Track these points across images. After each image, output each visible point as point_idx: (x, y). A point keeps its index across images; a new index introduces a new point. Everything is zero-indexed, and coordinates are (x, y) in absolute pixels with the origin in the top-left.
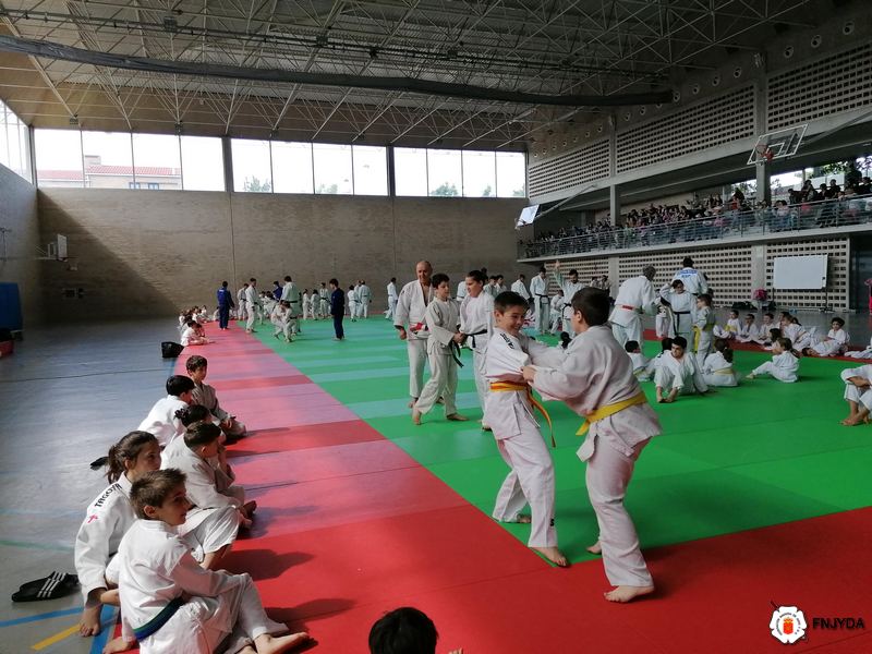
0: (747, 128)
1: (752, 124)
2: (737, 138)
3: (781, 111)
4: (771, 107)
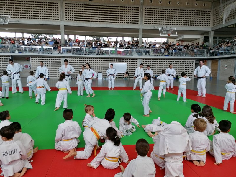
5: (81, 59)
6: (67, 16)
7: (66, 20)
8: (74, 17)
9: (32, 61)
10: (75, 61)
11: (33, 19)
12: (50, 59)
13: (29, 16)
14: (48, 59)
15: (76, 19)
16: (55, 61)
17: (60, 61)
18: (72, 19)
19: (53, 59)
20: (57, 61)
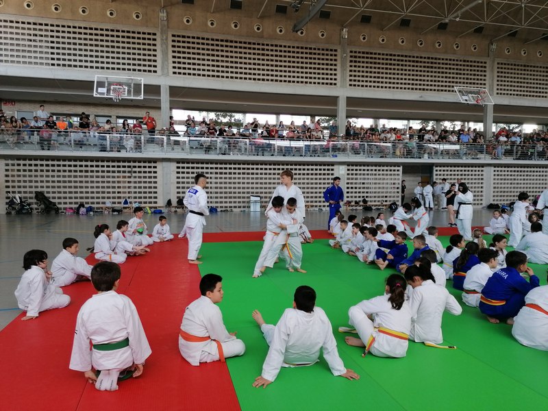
0: (331, 79)
1: (335, 77)
2: (323, 83)
3: (359, 76)
4: (351, 71)
5: (516, 169)
6: (500, 87)
7: (498, 94)
8: (509, 88)
9: (437, 175)
10: (506, 173)
11: (444, 92)
12: (467, 169)
13: (438, 86)
14: (463, 169)
15: (512, 92)
16: (474, 173)
17: (483, 173)
18: (506, 92)
19: (470, 169)
20: (477, 173)
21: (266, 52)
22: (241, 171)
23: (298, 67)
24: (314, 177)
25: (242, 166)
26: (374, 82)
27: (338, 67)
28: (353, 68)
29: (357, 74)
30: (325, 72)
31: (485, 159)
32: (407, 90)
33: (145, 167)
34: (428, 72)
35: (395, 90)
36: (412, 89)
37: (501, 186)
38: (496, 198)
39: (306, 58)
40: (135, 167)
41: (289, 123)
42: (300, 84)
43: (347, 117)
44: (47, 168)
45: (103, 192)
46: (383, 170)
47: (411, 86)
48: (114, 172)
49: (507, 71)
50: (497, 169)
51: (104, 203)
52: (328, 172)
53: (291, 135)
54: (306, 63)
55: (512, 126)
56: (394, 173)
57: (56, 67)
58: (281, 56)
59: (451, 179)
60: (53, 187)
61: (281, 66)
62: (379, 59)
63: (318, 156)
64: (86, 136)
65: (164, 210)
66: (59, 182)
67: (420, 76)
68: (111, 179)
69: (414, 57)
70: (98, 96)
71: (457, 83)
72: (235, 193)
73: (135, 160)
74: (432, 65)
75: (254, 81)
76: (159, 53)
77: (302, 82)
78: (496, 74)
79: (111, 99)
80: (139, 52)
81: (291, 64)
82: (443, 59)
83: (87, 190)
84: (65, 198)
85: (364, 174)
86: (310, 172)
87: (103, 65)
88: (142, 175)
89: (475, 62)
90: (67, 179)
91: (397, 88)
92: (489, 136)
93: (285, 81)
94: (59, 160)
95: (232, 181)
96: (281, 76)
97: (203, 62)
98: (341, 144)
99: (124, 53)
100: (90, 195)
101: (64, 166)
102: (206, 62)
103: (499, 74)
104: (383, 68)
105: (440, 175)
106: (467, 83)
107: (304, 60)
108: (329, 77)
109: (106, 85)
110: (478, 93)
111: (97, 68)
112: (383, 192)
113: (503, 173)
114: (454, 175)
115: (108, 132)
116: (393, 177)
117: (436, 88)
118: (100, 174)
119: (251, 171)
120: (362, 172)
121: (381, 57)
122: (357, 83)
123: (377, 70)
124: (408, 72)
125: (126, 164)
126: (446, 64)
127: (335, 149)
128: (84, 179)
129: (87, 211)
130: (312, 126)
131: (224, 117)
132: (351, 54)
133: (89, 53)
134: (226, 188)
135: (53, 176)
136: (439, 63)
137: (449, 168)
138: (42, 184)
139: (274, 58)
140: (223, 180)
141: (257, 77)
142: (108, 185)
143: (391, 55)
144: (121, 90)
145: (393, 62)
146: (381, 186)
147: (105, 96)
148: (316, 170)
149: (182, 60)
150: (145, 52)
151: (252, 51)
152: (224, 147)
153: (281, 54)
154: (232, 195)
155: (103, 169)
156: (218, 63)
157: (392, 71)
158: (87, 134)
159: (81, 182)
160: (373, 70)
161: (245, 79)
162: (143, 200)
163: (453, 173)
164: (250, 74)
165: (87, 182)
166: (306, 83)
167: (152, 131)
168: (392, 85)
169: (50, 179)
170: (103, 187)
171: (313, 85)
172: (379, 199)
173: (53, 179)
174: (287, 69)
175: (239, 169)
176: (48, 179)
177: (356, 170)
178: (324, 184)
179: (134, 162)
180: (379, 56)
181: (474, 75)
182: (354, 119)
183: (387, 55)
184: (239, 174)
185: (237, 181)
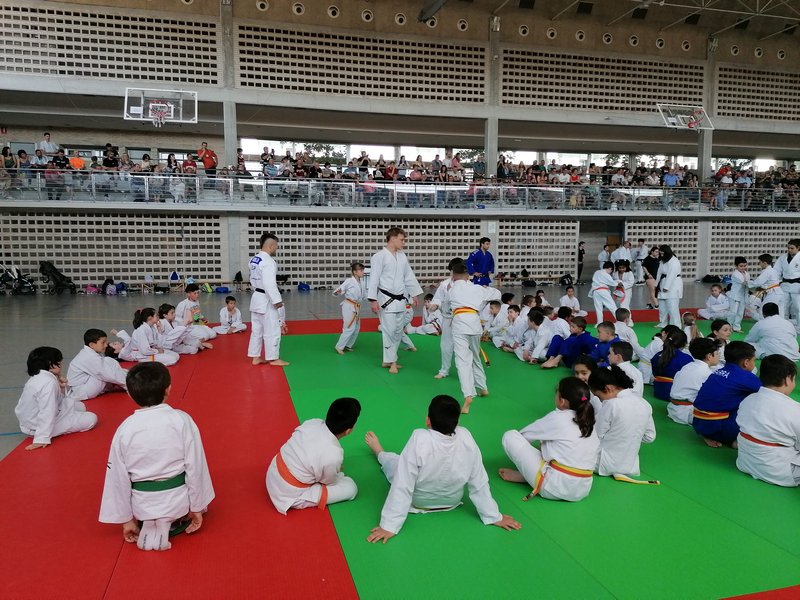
0: (476, 93)
1: (482, 90)
2: (464, 99)
3: (517, 88)
4: (505, 80)
5: (745, 225)
6: (722, 104)
7: (719, 114)
8: (736, 105)
9: (629, 234)
10: (730, 231)
11: (641, 112)
12: (673, 224)
13: (633, 102)
14: (668, 224)
15: (741, 112)
16: (683, 230)
17: (696, 230)
18: (731, 111)
19: (678, 224)
20: (688, 230)
21: (379, 53)
22: (344, 230)
23: (427, 75)
24: (451, 237)
25: (345, 223)
26: (539, 97)
27: (486, 75)
28: (508, 77)
29: (514, 84)
30: (467, 81)
31: (699, 210)
32: (587, 109)
33: (202, 224)
34: (618, 81)
35: (570, 108)
36: (595, 107)
37: (722, 249)
38: (715, 267)
39: (439, 61)
40: (187, 224)
41: (414, 159)
42: (430, 100)
43: (499, 149)
44: (57, 226)
45: (141, 262)
46: (552, 228)
47: (592, 103)
48: (156, 232)
49: (733, 80)
50: (716, 224)
51: (142, 278)
52: (472, 231)
53: (418, 175)
54: (439, 69)
55: (739, 161)
56: (568, 231)
57: (67, 76)
58: (401, 58)
59: (650, 240)
60: (67, 255)
61: (401, 73)
62: (546, 62)
63: (457, 207)
64: (113, 179)
65: (231, 288)
66: (75, 246)
67: (607, 87)
68: (152, 243)
69: (597, 59)
70: (131, 118)
71: (660, 97)
72: (335, 262)
73: (187, 214)
74: (624, 72)
75: (361, 96)
76: (219, 54)
77: (433, 97)
78: (717, 85)
79: (150, 123)
80: (190, 52)
81: (417, 71)
82: (640, 63)
83: (116, 258)
84: (85, 270)
85: (524, 234)
86: (445, 230)
87: (136, 73)
88: (198, 236)
89: (686, 67)
90: (87, 243)
91: (573, 106)
92: (706, 176)
93: (408, 96)
94: (74, 215)
95: (331, 244)
96: (402, 88)
97: (287, 68)
98: (491, 190)
99: (167, 54)
100: (121, 266)
101: (82, 223)
102: (290, 68)
103: (720, 85)
104: (552, 77)
105: (634, 234)
106: (675, 98)
107: (436, 65)
108: (473, 89)
109: (142, 102)
110: (691, 113)
111: (128, 76)
112: (551, 260)
113: (726, 231)
114: (655, 234)
115: (146, 172)
116: (565, 237)
117: (630, 106)
118: (136, 235)
119: (358, 230)
120: (521, 230)
121: (549, 59)
122: (514, 99)
123: (543, 79)
124: (588, 83)
125: (174, 220)
126: (645, 70)
127: (482, 196)
128: (111, 243)
129: (117, 290)
130: (448, 163)
131: (318, 149)
132: (506, 55)
133: (115, 55)
134: (321, 255)
135: (66, 239)
136: (634, 69)
137: (648, 224)
138: (50, 251)
139: (392, 61)
140: (318, 244)
141: (366, 90)
142: (148, 251)
143: (564, 57)
144: (165, 110)
145: (567, 67)
146: (548, 250)
147: (141, 119)
148: (454, 227)
149: (255, 65)
150: (199, 53)
151: (359, 51)
152: (318, 194)
153: (401, 55)
154: (331, 265)
155: (140, 227)
156: (308, 69)
157: (566, 81)
158: (116, 176)
159: (108, 247)
160: (538, 79)
161: (349, 92)
162: (199, 273)
163: (653, 231)
164: (356, 85)
165: (116, 247)
166: (439, 98)
167: (211, 170)
168: (565, 102)
169: (62, 243)
170: (140, 255)
171: (448, 101)
172: (545, 270)
173: (67, 243)
174: (411, 78)
175: (341, 226)
176: (58, 243)
177: (513, 227)
178: (466, 248)
179: (186, 217)
180: (547, 59)
181: (686, 86)
182: (509, 153)
183: (558, 56)
184: (341, 233)
185: (338, 244)
